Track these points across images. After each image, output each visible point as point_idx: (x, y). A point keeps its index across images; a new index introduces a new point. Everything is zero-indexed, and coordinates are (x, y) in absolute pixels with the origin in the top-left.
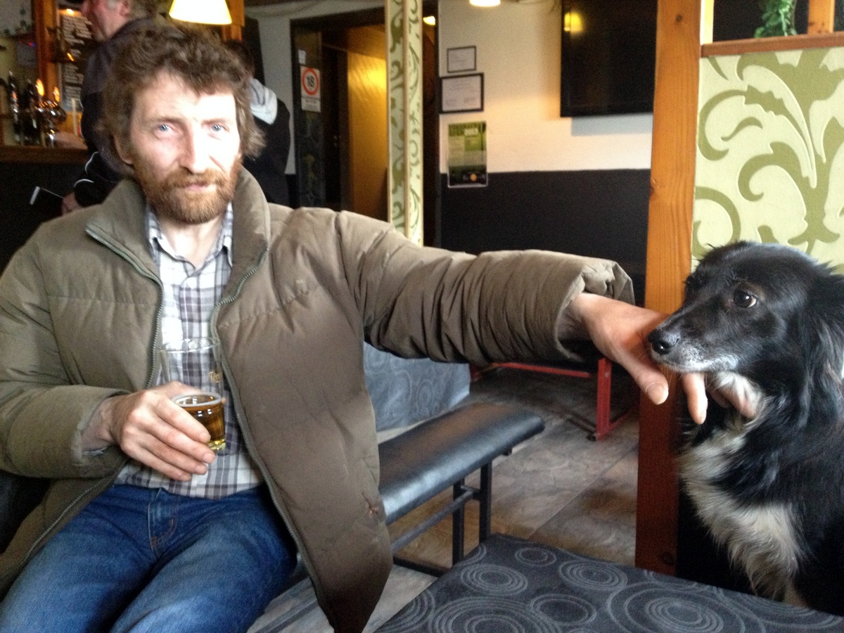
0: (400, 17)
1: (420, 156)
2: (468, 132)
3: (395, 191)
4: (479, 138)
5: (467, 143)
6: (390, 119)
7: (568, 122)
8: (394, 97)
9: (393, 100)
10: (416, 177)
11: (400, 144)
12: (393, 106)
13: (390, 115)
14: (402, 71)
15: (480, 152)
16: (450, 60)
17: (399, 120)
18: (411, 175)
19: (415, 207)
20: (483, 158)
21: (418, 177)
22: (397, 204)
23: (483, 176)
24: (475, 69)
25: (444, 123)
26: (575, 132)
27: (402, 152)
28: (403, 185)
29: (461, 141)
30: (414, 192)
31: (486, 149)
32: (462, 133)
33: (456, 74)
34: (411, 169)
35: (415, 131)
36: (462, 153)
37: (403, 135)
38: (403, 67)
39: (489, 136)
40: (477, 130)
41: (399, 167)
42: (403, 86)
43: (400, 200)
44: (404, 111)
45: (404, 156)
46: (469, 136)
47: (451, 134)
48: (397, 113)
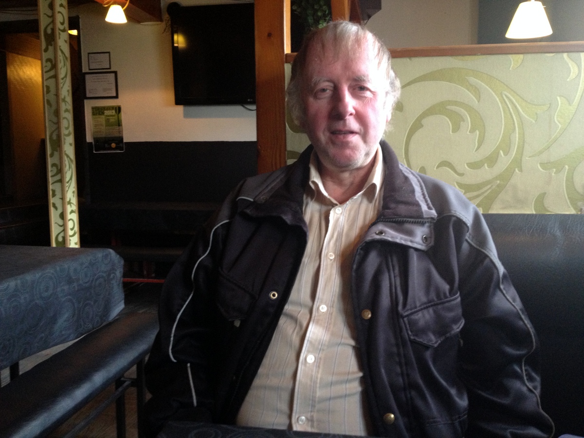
0: (51, 26)
1: (71, 129)
2: (107, 113)
3: (52, 155)
4: (116, 117)
5: (107, 121)
6: (45, 101)
7: (180, 108)
8: (48, 85)
9: (48, 87)
10: (69, 145)
11: (55, 119)
12: (48, 91)
13: (46, 98)
14: (54, 66)
15: (117, 128)
16: (90, 61)
17: (53, 102)
18: (65, 143)
19: (70, 168)
20: (120, 132)
21: (71, 144)
22: (54, 165)
23: (121, 145)
24: (110, 68)
25: (88, 106)
26: (186, 115)
27: (57, 126)
28: (59, 151)
29: (102, 119)
30: (68, 156)
31: (122, 125)
32: (103, 113)
33: (96, 71)
34: (65, 139)
35: (67, 110)
36: (103, 128)
37: (57, 113)
38: (55, 64)
39: (123, 116)
40: (114, 111)
41: (55, 137)
42: (55, 77)
43: (57, 161)
44: (57, 95)
45: (58, 129)
46: (109, 116)
47: (94, 114)
48: (51, 97)
